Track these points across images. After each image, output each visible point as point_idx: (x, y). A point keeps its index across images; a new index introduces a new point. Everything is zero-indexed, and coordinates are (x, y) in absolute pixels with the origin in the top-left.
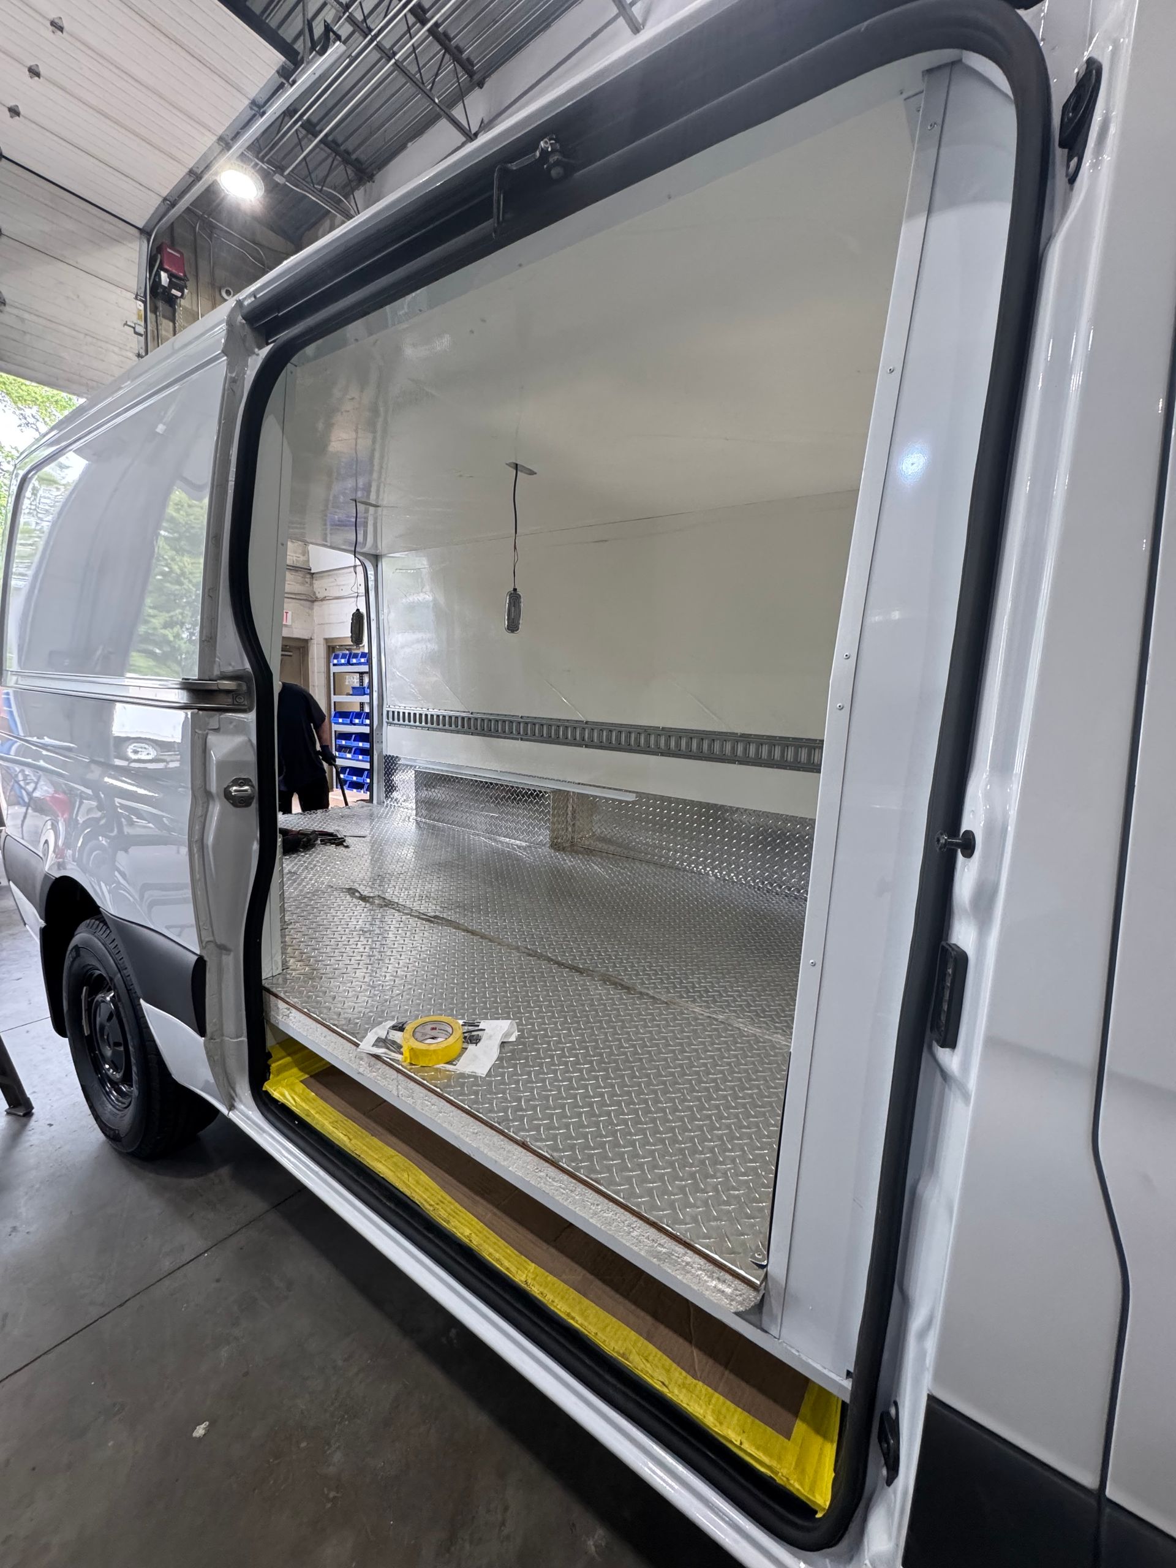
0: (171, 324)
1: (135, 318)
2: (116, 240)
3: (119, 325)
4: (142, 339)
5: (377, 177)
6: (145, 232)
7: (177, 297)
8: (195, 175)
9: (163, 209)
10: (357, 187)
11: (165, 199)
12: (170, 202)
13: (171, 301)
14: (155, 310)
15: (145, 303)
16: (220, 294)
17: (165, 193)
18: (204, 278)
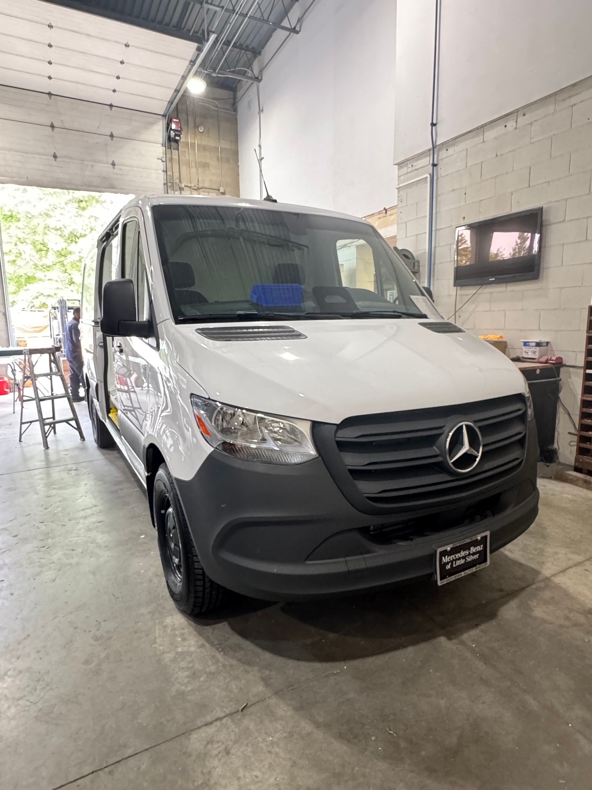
0: (177, 151)
1: (162, 155)
2: (153, 124)
3: (155, 160)
4: (165, 163)
5: (262, 53)
6: (164, 116)
7: (178, 140)
8: (177, 91)
9: (169, 105)
10: (255, 59)
11: (169, 102)
12: (171, 103)
13: (177, 142)
14: (170, 147)
15: (165, 147)
16: (199, 131)
17: (168, 100)
18: (191, 124)
